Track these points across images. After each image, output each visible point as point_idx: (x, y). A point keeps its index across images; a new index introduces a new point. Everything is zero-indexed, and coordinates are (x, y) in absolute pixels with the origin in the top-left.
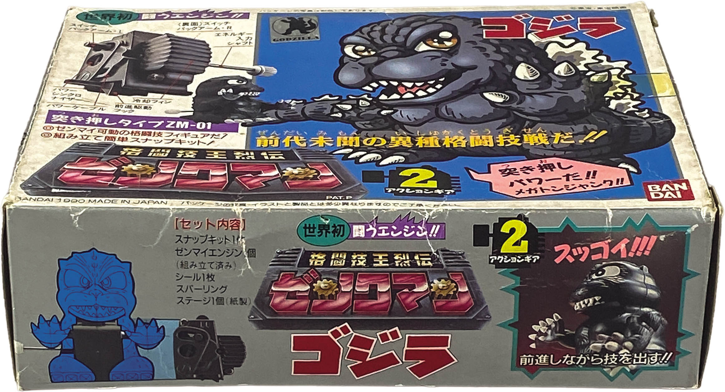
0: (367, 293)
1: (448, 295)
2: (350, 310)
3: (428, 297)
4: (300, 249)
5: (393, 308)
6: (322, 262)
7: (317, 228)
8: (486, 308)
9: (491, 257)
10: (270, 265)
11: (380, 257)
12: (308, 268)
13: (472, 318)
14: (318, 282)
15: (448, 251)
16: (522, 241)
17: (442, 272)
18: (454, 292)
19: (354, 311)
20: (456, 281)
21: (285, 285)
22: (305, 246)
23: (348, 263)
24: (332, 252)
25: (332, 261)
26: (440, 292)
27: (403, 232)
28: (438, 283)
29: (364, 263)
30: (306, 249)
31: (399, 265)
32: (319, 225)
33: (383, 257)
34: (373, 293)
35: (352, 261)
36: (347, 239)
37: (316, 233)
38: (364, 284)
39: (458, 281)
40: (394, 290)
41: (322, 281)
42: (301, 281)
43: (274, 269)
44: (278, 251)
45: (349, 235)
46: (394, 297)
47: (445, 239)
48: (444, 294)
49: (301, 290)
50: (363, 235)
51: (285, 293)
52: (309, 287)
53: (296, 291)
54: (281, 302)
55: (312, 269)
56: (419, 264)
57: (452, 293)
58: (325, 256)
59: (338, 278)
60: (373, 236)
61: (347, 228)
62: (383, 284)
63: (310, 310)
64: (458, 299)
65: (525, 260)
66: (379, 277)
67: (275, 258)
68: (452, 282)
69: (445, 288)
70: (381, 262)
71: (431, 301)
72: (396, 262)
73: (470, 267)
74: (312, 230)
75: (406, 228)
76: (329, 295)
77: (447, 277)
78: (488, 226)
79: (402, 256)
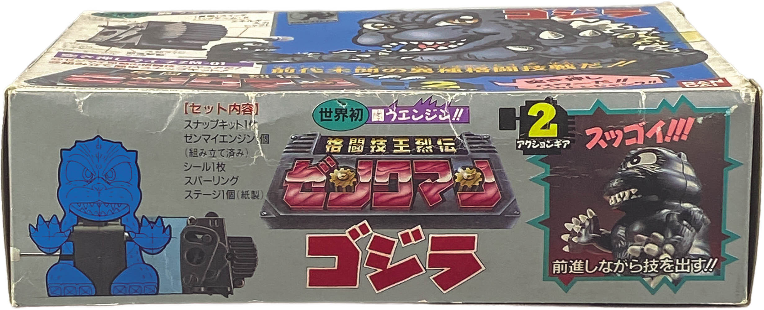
0: (387, 184)
1: (474, 187)
2: (369, 205)
3: (452, 189)
4: (315, 135)
5: (415, 202)
6: (339, 148)
7: (334, 112)
8: (514, 203)
9: (518, 142)
10: (285, 152)
11: (401, 143)
12: (324, 155)
13: (499, 214)
14: (336, 170)
15: (473, 135)
16: (551, 125)
17: (466, 159)
18: (480, 182)
19: (373, 206)
20: (481, 169)
21: (300, 174)
22: (321, 132)
23: (367, 150)
24: (349, 138)
25: (350, 148)
26: (465, 183)
27: (425, 115)
28: (462, 172)
29: (384, 149)
30: (322, 135)
31: (421, 151)
32: (336, 109)
33: (404, 142)
34: (393, 185)
35: (371, 147)
36: (365, 123)
37: (332, 118)
38: (384, 173)
39: (483, 170)
40: (416, 182)
41: (339, 170)
42: (318, 170)
43: (288, 156)
44: (293, 137)
45: (367, 120)
46: (416, 189)
47: (469, 123)
48: (469, 185)
49: (316, 181)
50: (382, 120)
51: (299, 185)
52: (324, 178)
53: (311, 183)
54: (296, 195)
55: (329, 157)
56: (442, 150)
57: (477, 184)
58: (341, 142)
59: (356, 167)
60: (393, 120)
61: (365, 112)
62: (404, 173)
63: (326, 204)
64: (484, 192)
65: (555, 145)
66: (400, 165)
67: (289, 144)
68: (477, 171)
69: (470, 178)
70: (401, 148)
71: (456, 194)
72: (418, 148)
73: (496, 154)
74: (328, 114)
75: (428, 112)
76: (347, 186)
77: (472, 165)
78: (514, 109)
79: (424, 141)
